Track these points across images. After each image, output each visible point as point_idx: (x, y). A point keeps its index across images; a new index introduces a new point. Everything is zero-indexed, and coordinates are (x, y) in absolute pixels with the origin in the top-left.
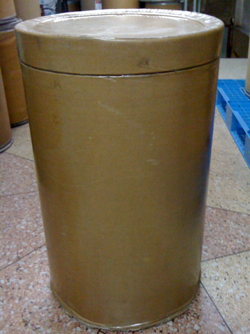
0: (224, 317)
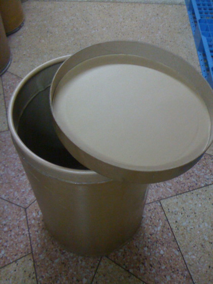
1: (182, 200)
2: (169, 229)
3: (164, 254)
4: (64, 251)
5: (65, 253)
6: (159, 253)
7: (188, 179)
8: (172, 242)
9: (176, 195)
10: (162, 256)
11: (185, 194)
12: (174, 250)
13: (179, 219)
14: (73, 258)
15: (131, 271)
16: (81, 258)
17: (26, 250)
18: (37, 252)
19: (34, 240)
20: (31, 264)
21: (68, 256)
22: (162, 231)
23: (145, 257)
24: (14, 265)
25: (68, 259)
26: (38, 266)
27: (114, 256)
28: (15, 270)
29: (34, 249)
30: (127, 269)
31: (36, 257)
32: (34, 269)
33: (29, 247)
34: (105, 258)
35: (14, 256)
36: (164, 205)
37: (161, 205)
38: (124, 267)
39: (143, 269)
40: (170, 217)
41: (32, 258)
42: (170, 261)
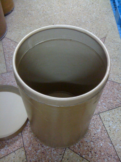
0: (111, 139)
1: (112, 113)
2: (105, 131)
3: (103, 146)
4: (43, 145)
5: (44, 146)
6: (100, 145)
7: (115, 100)
8: (107, 139)
9: (109, 110)
10: (102, 147)
11: (114, 109)
12: (108, 143)
13: (111, 124)
14: (48, 149)
15: (84, 156)
16: (53, 149)
17: (20, 145)
18: (27, 146)
19: (24, 139)
20: (23, 153)
21: (46, 148)
22: (101, 132)
23: (92, 148)
24: (13, 154)
25: (45, 150)
26: (28, 154)
27: (73, 148)
28: (14, 157)
29: (25, 144)
30: (81, 155)
31: (26, 149)
32: (25, 156)
33: (22, 143)
34: (67, 149)
35: (13, 149)
36: (101, 116)
37: (100, 117)
38: (79, 154)
39: (91, 155)
40: (106, 123)
41: (24, 150)
42: (107, 150)
